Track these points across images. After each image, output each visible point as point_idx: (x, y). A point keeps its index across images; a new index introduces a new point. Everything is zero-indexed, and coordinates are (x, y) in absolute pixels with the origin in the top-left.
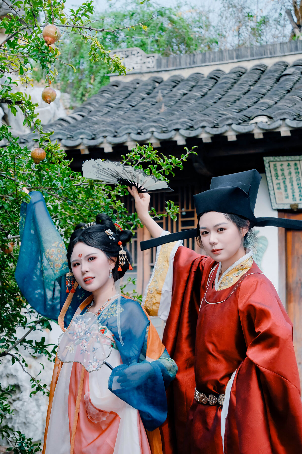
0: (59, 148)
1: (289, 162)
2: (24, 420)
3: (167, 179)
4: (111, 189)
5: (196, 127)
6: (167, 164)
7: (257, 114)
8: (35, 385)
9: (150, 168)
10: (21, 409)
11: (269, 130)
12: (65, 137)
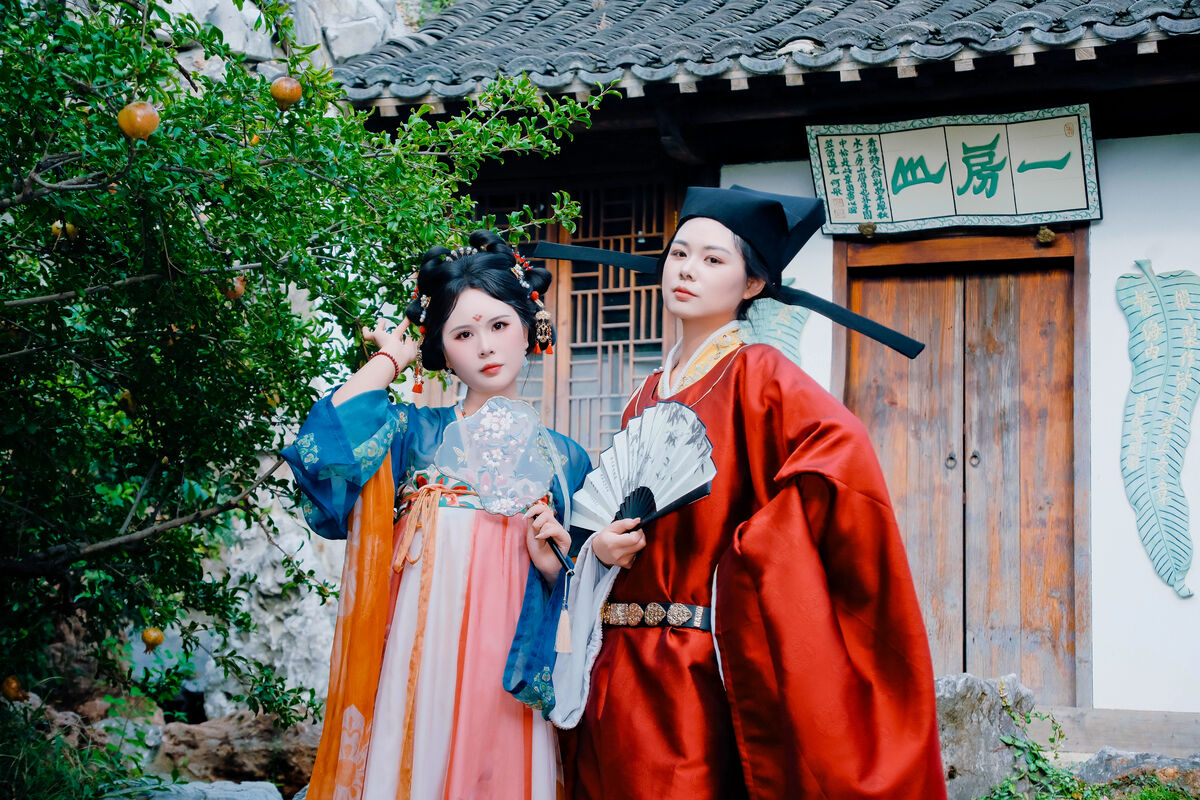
0: (330, 78)
1: (859, 137)
2: (307, 655)
3: (554, 145)
4: (448, 170)
5: (665, 60)
6: (559, 115)
7: (791, 36)
8: (292, 571)
9: (522, 123)
10: (300, 633)
11: (816, 67)
12: (397, 79)
